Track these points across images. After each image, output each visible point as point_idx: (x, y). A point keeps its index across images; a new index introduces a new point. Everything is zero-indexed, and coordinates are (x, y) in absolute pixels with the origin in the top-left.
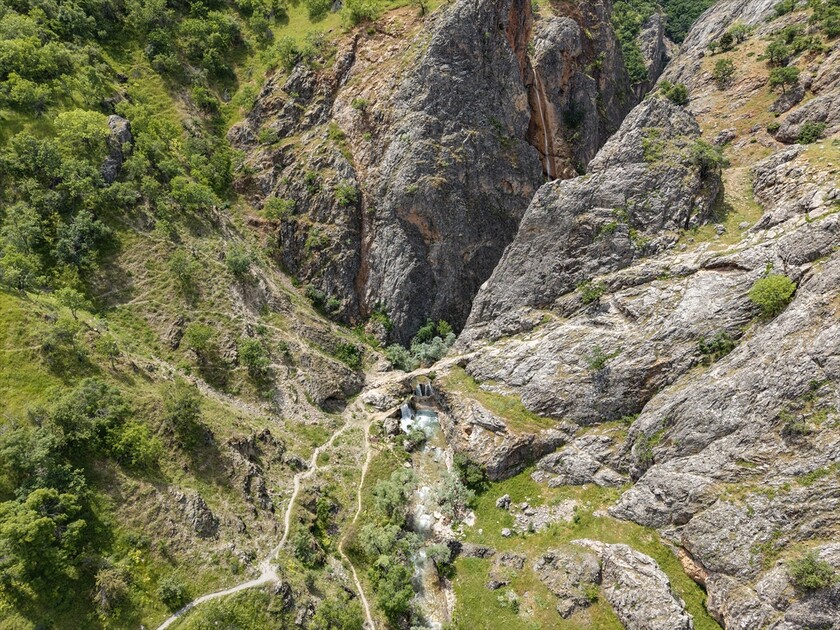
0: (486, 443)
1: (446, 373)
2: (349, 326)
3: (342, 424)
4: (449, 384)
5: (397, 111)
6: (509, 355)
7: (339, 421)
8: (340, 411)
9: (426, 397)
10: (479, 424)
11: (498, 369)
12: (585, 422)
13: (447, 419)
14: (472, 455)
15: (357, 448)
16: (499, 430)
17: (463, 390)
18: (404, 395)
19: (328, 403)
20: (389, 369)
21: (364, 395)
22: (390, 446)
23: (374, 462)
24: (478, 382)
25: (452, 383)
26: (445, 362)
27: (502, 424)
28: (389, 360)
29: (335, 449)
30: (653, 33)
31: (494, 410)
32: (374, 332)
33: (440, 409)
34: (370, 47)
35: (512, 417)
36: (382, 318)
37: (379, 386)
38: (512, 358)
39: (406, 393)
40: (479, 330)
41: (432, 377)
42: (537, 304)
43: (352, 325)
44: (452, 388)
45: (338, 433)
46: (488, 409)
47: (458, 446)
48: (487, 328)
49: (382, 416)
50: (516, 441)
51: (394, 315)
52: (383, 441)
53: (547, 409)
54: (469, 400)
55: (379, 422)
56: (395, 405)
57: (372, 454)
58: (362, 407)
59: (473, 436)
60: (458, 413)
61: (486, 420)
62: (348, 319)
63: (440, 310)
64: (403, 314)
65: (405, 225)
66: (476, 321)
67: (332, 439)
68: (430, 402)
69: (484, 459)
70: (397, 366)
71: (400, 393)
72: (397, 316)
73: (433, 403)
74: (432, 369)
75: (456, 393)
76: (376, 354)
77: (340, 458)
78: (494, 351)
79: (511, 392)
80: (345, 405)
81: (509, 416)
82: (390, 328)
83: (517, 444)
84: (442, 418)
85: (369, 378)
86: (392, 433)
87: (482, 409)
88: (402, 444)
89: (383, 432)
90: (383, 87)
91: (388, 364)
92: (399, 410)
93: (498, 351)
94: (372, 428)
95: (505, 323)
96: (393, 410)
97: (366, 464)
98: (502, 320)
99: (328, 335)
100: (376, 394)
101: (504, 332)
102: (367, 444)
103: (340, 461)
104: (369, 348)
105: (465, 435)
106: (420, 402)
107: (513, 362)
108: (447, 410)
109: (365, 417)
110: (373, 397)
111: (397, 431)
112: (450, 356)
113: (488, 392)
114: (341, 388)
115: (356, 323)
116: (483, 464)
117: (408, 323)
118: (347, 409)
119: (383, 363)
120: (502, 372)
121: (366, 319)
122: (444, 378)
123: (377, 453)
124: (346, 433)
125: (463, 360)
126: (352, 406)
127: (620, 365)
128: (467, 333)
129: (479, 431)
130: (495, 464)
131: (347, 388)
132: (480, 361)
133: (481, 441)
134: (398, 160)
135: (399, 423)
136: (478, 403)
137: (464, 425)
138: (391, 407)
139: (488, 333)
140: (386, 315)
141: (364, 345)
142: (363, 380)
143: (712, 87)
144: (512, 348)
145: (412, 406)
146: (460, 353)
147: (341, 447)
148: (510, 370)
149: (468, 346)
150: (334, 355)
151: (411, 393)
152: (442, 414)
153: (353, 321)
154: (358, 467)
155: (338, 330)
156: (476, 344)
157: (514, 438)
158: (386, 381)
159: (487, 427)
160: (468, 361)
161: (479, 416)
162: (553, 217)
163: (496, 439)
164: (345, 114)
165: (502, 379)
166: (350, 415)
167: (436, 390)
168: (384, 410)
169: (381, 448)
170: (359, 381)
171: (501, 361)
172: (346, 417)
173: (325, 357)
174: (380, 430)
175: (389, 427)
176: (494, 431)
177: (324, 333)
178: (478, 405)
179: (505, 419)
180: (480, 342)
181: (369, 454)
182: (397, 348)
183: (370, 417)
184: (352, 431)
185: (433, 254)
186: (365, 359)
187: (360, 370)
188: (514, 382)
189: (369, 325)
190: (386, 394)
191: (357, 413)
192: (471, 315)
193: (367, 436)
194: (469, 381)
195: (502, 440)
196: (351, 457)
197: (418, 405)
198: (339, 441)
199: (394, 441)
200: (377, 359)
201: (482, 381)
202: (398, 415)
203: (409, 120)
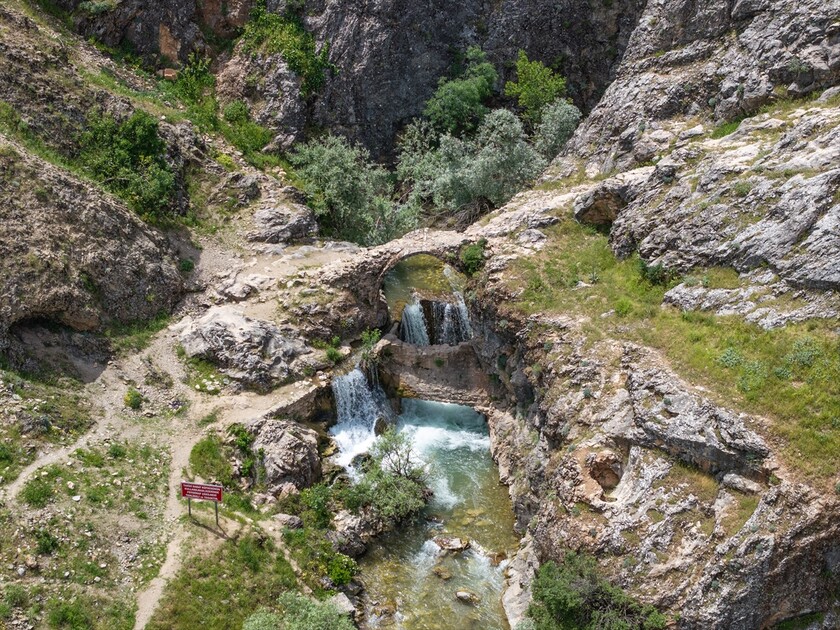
0: (679, 525)
1: (529, 248)
2: (154, 65)
3: (81, 426)
4: (538, 286)
6: (800, 159)
7: (67, 412)
8: (80, 379)
9: (443, 349)
10: (654, 442)
11: (747, 217)
13: (524, 434)
14: (614, 568)
15: (129, 522)
16: (739, 468)
17: (593, 309)
18: (351, 334)
19: (34, 340)
20: (297, 236)
21: (187, 328)
22: (273, 527)
23: (194, 580)
24: (659, 279)
25: (547, 284)
26: (529, 205)
27: (754, 439)
28: (301, 199)
29: (31, 516)
31: (721, 384)
32: (251, 92)
33: (500, 399)
35: (799, 414)
36: (286, 37)
37: (251, 293)
38: (807, 172)
39: (362, 326)
40: (676, 78)
41: (469, 263)
43: (166, 63)
44: (551, 302)
45: (52, 456)
46: (694, 378)
47: (558, 534)
48: (710, 68)
49: (251, 410)
50: (812, 511)
51: (333, 27)
52: (247, 507)
54: (615, 347)
55: (236, 429)
56: (311, 372)
57: (187, 546)
58: (174, 368)
59: (622, 494)
60: (564, 401)
61: (686, 424)
62: (150, 34)
63: (526, 24)
64: (371, 23)
66: (667, 41)
67: (27, 475)
68: (459, 369)
69: (664, 589)
70: (332, 225)
71: (336, 327)
72: (346, 30)
73: (474, 373)
74: (475, 231)
75: (563, 319)
76: (251, 175)
77: (45, 550)
78: (739, 152)
79: (800, 313)
80: (105, 356)
81: (788, 407)
82: (314, 79)
83: (814, 526)
84: (505, 435)
85: (213, 261)
86: (286, 476)
87: (670, 381)
88: (324, 520)
89: (249, 473)
91: (295, 213)
92: (327, 393)
93: (753, 149)
94: (205, 454)
95: (786, 41)
96: (300, 391)
97: (158, 585)
98: (776, 29)
99: (53, 74)
100: (236, 321)
101: (780, 78)
102: (175, 508)
103: (46, 562)
104: (227, 152)
105: (591, 490)
106: (418, 366)
107: (815, 187)
108: (526, 399)
109: (180, 407)
110: (221, 333)
111: (309, 471)
112: (549, 186)
113: (701, 316)
114: (89, 283)
115: (183, 57)
116: (661, 607)
117: (393, 62)
118: (108, 373)
119: (275, 207)
120: (767, 233)
121: (223, 41)
122: (521, 264)
123: (209, 545)
124: (91, 459)
125: (602, 195)
126: (134, 364)
128: (626, 93)
129: (649, 473)
130: (711, 610)
131: (116, 290)
132: (673, 191)
133: (655, 513)
135: (324, 442)
136: (656, 359)
137: (589, 447)
138: (292, 378)
139: (713, 85)
140: (301, 26)
141: (207, 139)
142: (187, 267)
144: (812, 132)
145: (382, 381)
146: (593, 170)
147: (60, 508)
148: (800, 219)
149: (627, 144)
150: (71, 154)
151: (385, 329)
152: (504, 418)
153: (168, 45)
154: (120, 594)
155: (105, 70)
156: (660, 132)
157: (804, 500)
158: (279, 276)
159: (685, 457)
160: (622, 197)
161: (657, 408)
163: (722, 505)
165: (762, 263)
166: (119, 394)
167: (483, 313)
168: (263, 384)
169: (232, 527)
170: (169, 267)
171: (765, 186)
172: (100, 401)
173: (29, 157)
174: (237, 464)
175: (276, 453)
176: (716, 473)
177: (34, 66)
178: (657, 365)
179: (767, 420)
180: (677, 125)
181: (174, 549)
182: (335, 152)
183: (200, 407)
184: (117, 453)
186: (203, 189)
187: (180, 232)
188: (815, 269)
189: (234, 66)
190: (276, 324)
191: (150, 392)
192: (646, 20)
193: (176, 479)
194: (623, 276)
195: (746, 509)
196: (95, 553)
197: (407, 379)
198: (56, 487)
199: (290, 505)
200: (254, 193)
201: (678, 273)
202: (322, 412)
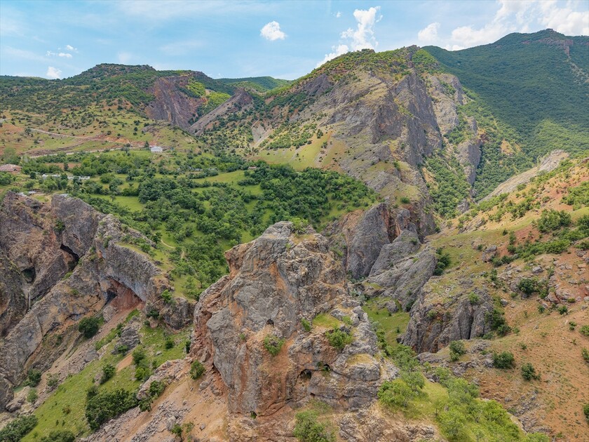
5: (356, 231)
12: (388, 287)
30: (463, 207)
34: (351, 217)
42: (383, 268)
53: (382, 285)
65: (357, 254)
90: (353, 225)
127: (395, 275)
134: (356, 240)
143: (447, 228)
162: (385, 251)
164: (345, 230)
185: (363, 261)
203: (359, 233)
